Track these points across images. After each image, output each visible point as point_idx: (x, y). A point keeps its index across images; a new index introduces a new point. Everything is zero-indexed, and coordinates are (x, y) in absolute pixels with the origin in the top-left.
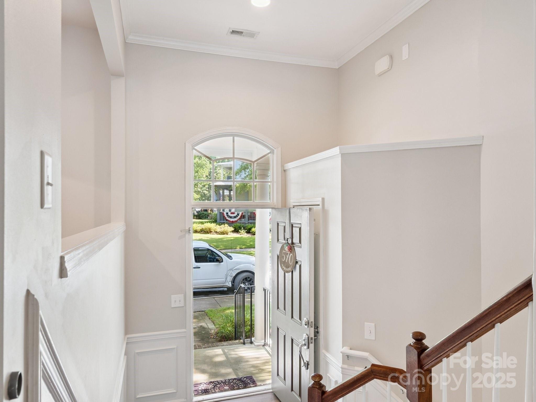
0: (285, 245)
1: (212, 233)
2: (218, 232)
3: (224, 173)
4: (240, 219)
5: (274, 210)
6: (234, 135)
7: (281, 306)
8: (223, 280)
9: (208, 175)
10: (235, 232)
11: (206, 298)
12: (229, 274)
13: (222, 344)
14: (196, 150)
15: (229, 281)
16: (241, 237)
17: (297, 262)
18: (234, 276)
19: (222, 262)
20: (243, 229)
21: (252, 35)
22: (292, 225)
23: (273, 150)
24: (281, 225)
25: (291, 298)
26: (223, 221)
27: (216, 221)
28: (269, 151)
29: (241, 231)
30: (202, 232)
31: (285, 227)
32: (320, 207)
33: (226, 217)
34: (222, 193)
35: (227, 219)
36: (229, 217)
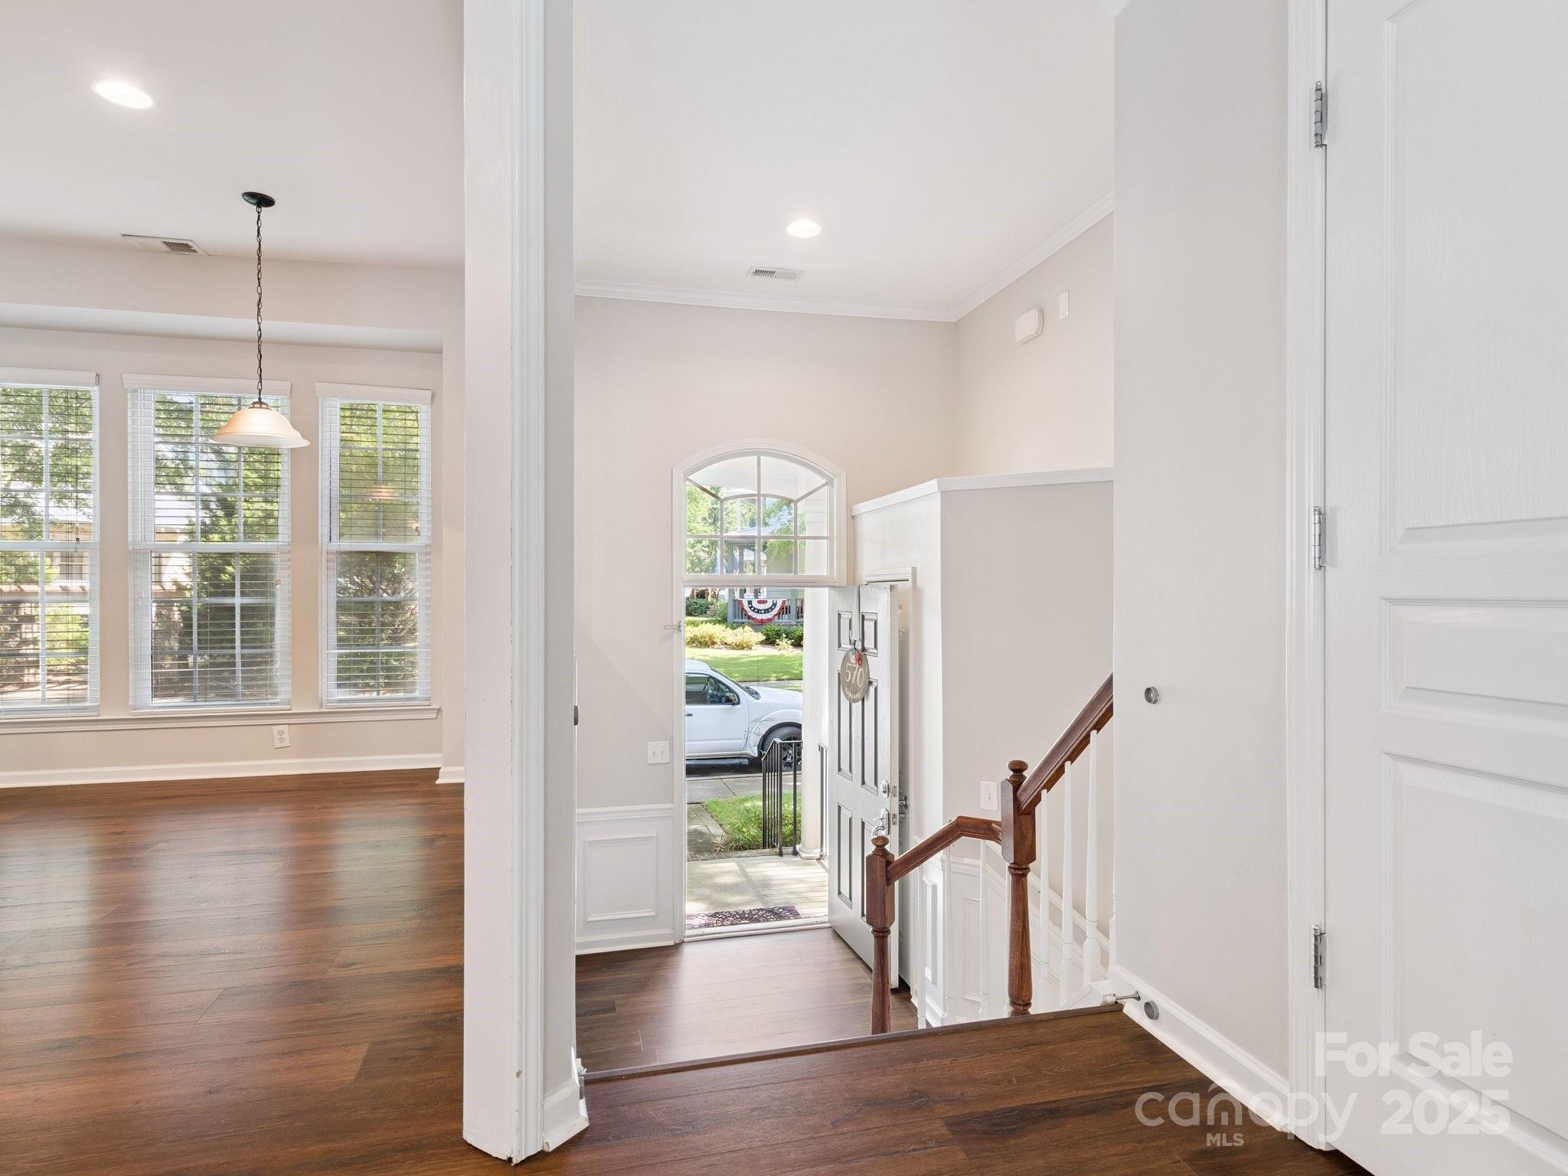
0: (850, 653)
1: (716, 646)
2: (729, 645)
3: (744, 511)
4: (778, 614)
5: (832, 591)
6: (758, 453)
7: (845, 766)
8: (741, 741)
9: (707, 516)
10: (767, 644)
11: (703, 778)
12: (754, 730)
13: (738, 855)
14: (690, 481)
15: (752, 745)
16: (782, 656)
17: (870, 683)
18: (764, 733)
19: (738, 703)
20: (786, 638)
21: (790, 275)
22: (863, 616)
23: (832, 480)
24: (845, 617)
25: (860, 748)
26: (740, 620)
27: (726, 620)
28: (824, 481)
29: (780, 643)
30: (693, 643)
31: (850, 620)
32: (910, 582)
33: (748, 609)
34: (738, 557)
35: (750, 614)
36: (753, 611)
